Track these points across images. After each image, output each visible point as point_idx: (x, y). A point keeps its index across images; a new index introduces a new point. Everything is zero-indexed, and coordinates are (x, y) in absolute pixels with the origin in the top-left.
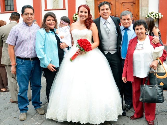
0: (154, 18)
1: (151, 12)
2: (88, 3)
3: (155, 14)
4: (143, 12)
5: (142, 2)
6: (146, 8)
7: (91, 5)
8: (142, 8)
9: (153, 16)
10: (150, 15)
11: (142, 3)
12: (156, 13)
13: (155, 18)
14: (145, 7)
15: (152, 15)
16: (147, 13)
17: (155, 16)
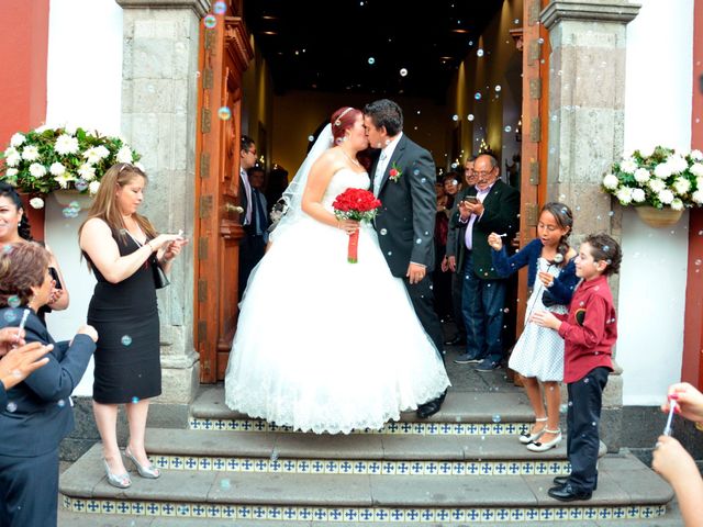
0: (678, 196)
1: (647, 153)
2: (143, 48)
3: (685, 165)
4: (582, 143)
5: (580, 69)
6: (604, 116)
7: (168, 71)
8: (572, 114)
9: (670, 181)
10: (642, 175)
11: (573, 73)
12: (690, 161)
13: (687, 199)
14: (597, 105)
15: (663, 171)
16: (618, 157)
17: (683, 186)
